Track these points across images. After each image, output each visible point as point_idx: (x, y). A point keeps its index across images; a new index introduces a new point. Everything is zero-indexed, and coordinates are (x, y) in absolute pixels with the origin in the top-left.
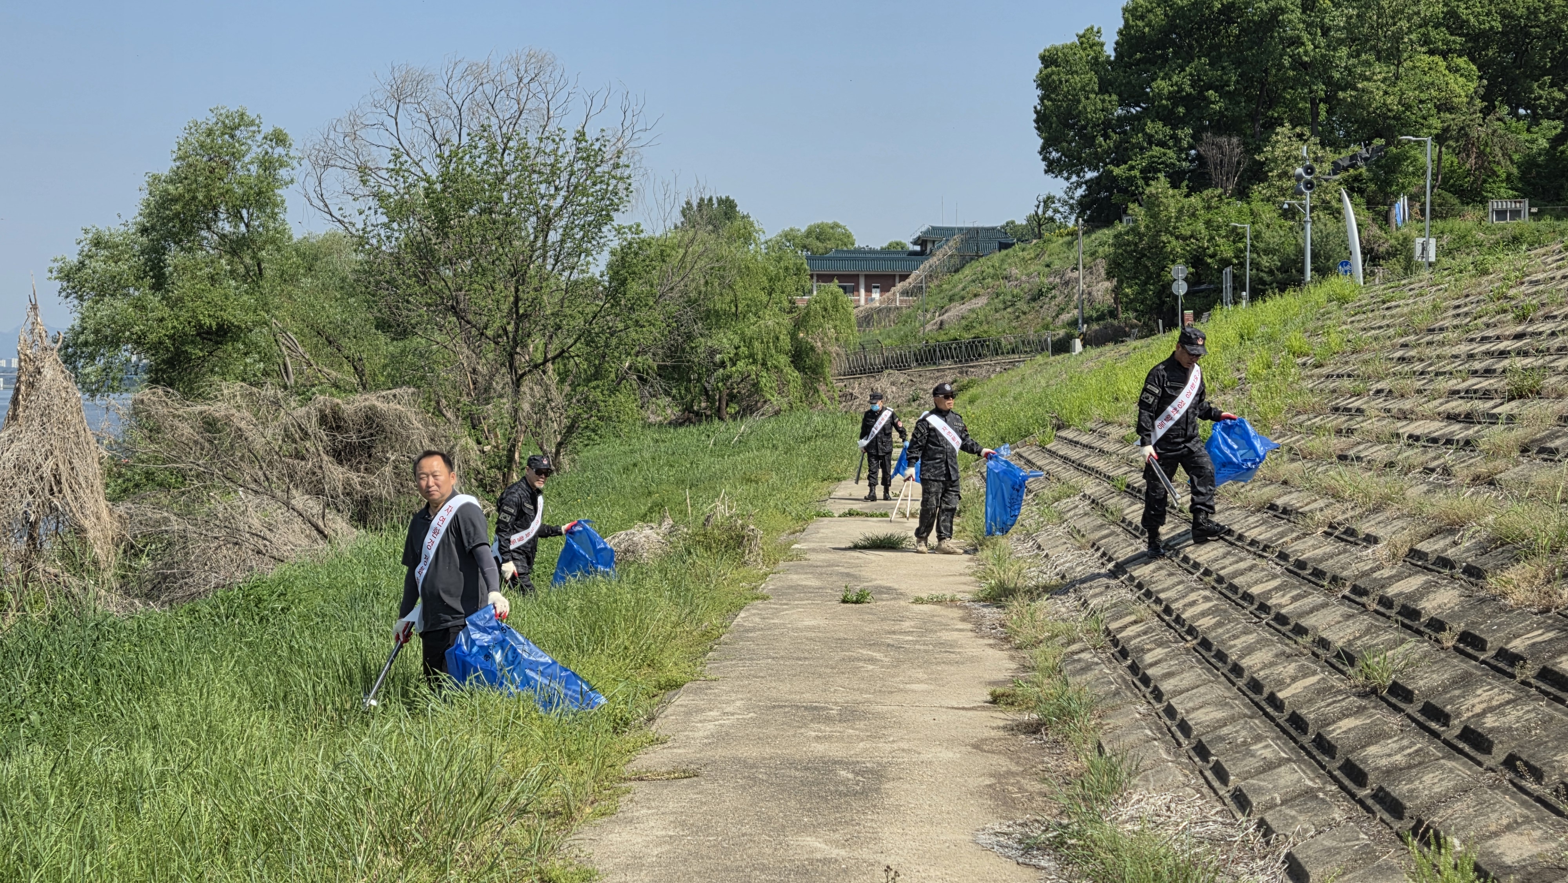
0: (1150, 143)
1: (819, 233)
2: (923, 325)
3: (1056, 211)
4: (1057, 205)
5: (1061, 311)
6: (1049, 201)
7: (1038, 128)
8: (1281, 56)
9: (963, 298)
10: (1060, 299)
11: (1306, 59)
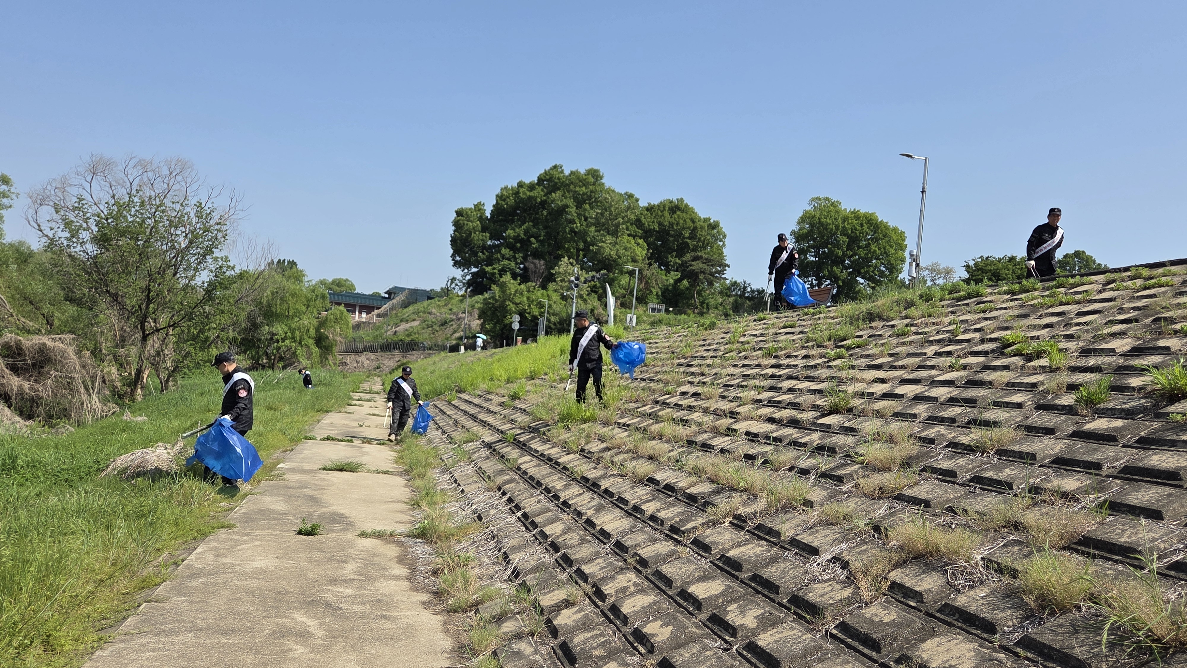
0: (503, 259)
1: (338, 283)
2: (386, 332)
3: (456, 285)
4: (457, 282)
5: (455, 332)
6: (453, 280)
7: (451, 245)
8: (566, 227)
9: (407, 321)
10: (454, 326)
11: (576, 230)
